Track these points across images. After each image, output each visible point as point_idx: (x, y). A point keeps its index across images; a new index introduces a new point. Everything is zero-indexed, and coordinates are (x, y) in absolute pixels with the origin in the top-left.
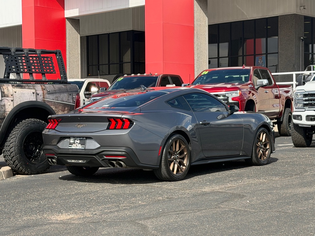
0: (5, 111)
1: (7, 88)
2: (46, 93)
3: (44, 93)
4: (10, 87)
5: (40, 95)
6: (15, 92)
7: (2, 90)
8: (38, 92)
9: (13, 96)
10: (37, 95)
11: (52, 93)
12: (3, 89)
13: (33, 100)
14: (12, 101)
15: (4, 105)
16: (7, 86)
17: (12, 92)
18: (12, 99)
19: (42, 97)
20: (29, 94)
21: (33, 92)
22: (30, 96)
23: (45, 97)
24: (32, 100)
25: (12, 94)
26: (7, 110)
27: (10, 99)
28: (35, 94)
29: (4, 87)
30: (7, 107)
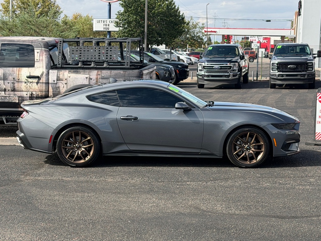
0: (59, 92)
1: (63, 74)
2: (99, 78)
3: (97, 78)
4: (66, 73)
5: (93, 79)
6: (69, 77)
7: (58, 75)
8: (91, 77)
9: (67, 80)
10: (90, 80)
11: (106, 78)
12: (60, 74)
13: (86, 84)
14: (66, 84)
15: (59, 87)
16: (64, 72)
17: (67, 77)
18: (66, 83)
19: (95, 81)
20: (83, 79)
21: (87, 77)
22: (83, 80)
23: (98, 82)
24: (84, 84)
25: (66, 78)
26: (61, 91)
27: (64, 82)
28: (88, 79)
29: (61, 73)
30: (61, 89)
